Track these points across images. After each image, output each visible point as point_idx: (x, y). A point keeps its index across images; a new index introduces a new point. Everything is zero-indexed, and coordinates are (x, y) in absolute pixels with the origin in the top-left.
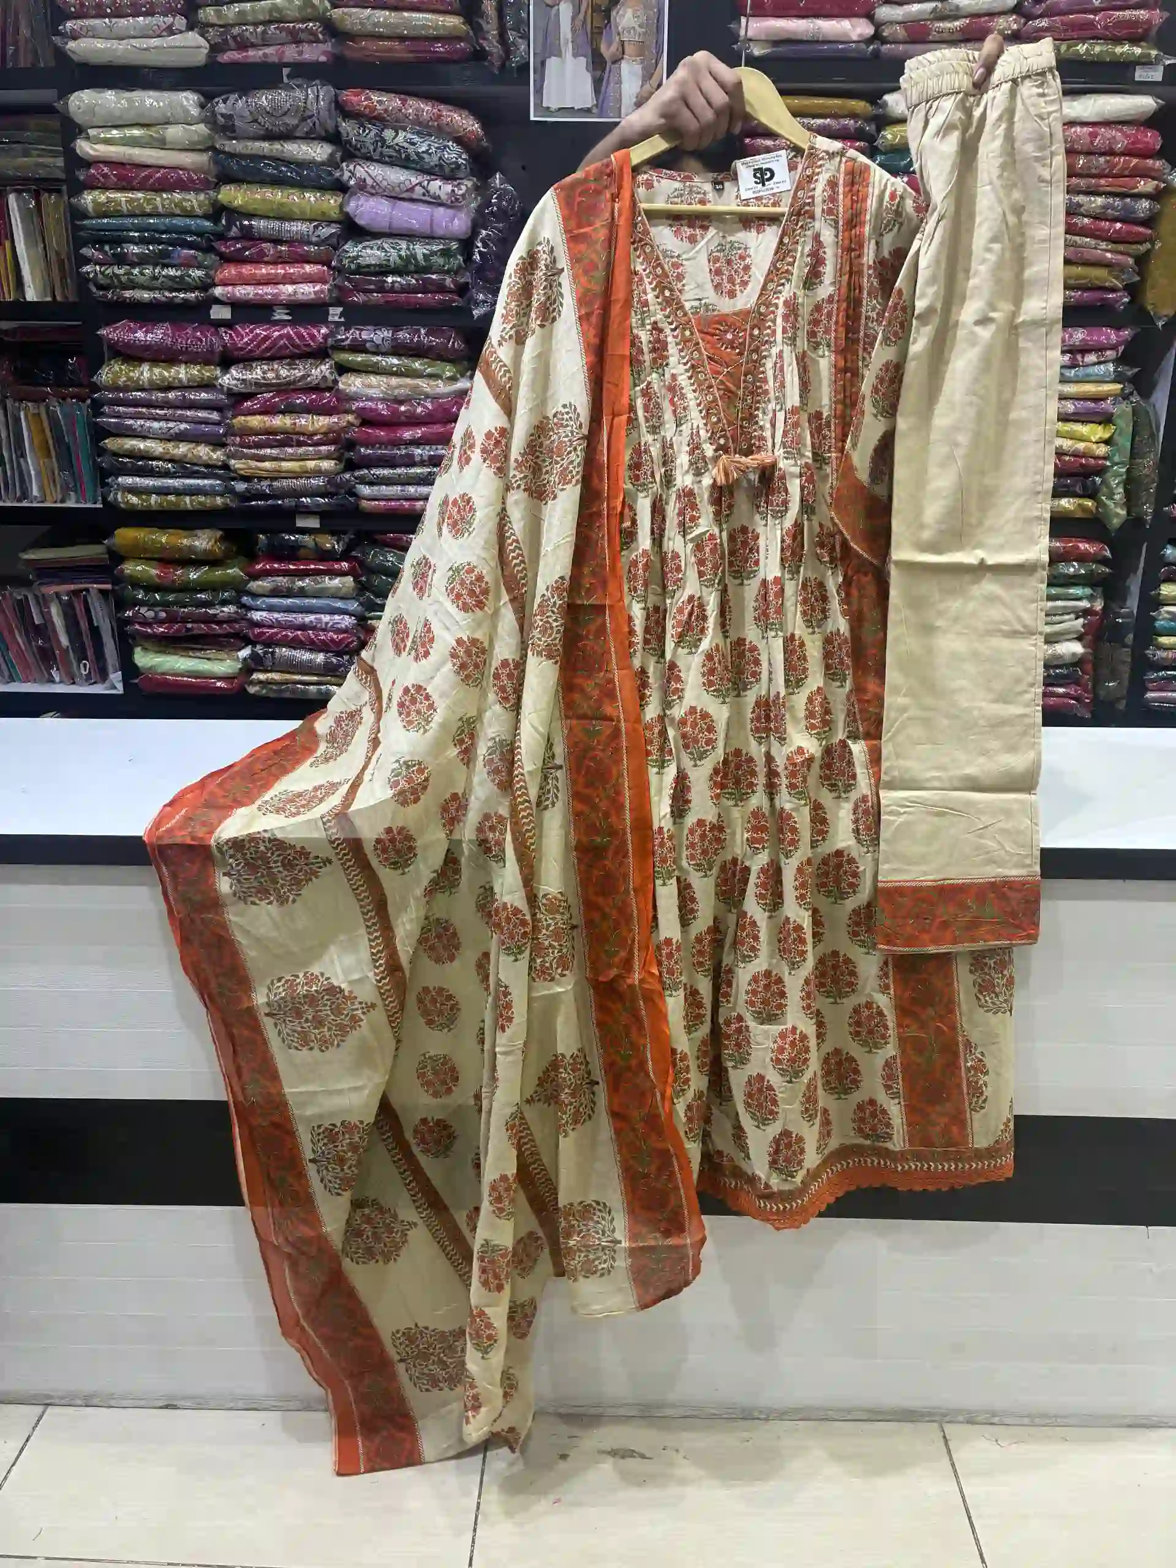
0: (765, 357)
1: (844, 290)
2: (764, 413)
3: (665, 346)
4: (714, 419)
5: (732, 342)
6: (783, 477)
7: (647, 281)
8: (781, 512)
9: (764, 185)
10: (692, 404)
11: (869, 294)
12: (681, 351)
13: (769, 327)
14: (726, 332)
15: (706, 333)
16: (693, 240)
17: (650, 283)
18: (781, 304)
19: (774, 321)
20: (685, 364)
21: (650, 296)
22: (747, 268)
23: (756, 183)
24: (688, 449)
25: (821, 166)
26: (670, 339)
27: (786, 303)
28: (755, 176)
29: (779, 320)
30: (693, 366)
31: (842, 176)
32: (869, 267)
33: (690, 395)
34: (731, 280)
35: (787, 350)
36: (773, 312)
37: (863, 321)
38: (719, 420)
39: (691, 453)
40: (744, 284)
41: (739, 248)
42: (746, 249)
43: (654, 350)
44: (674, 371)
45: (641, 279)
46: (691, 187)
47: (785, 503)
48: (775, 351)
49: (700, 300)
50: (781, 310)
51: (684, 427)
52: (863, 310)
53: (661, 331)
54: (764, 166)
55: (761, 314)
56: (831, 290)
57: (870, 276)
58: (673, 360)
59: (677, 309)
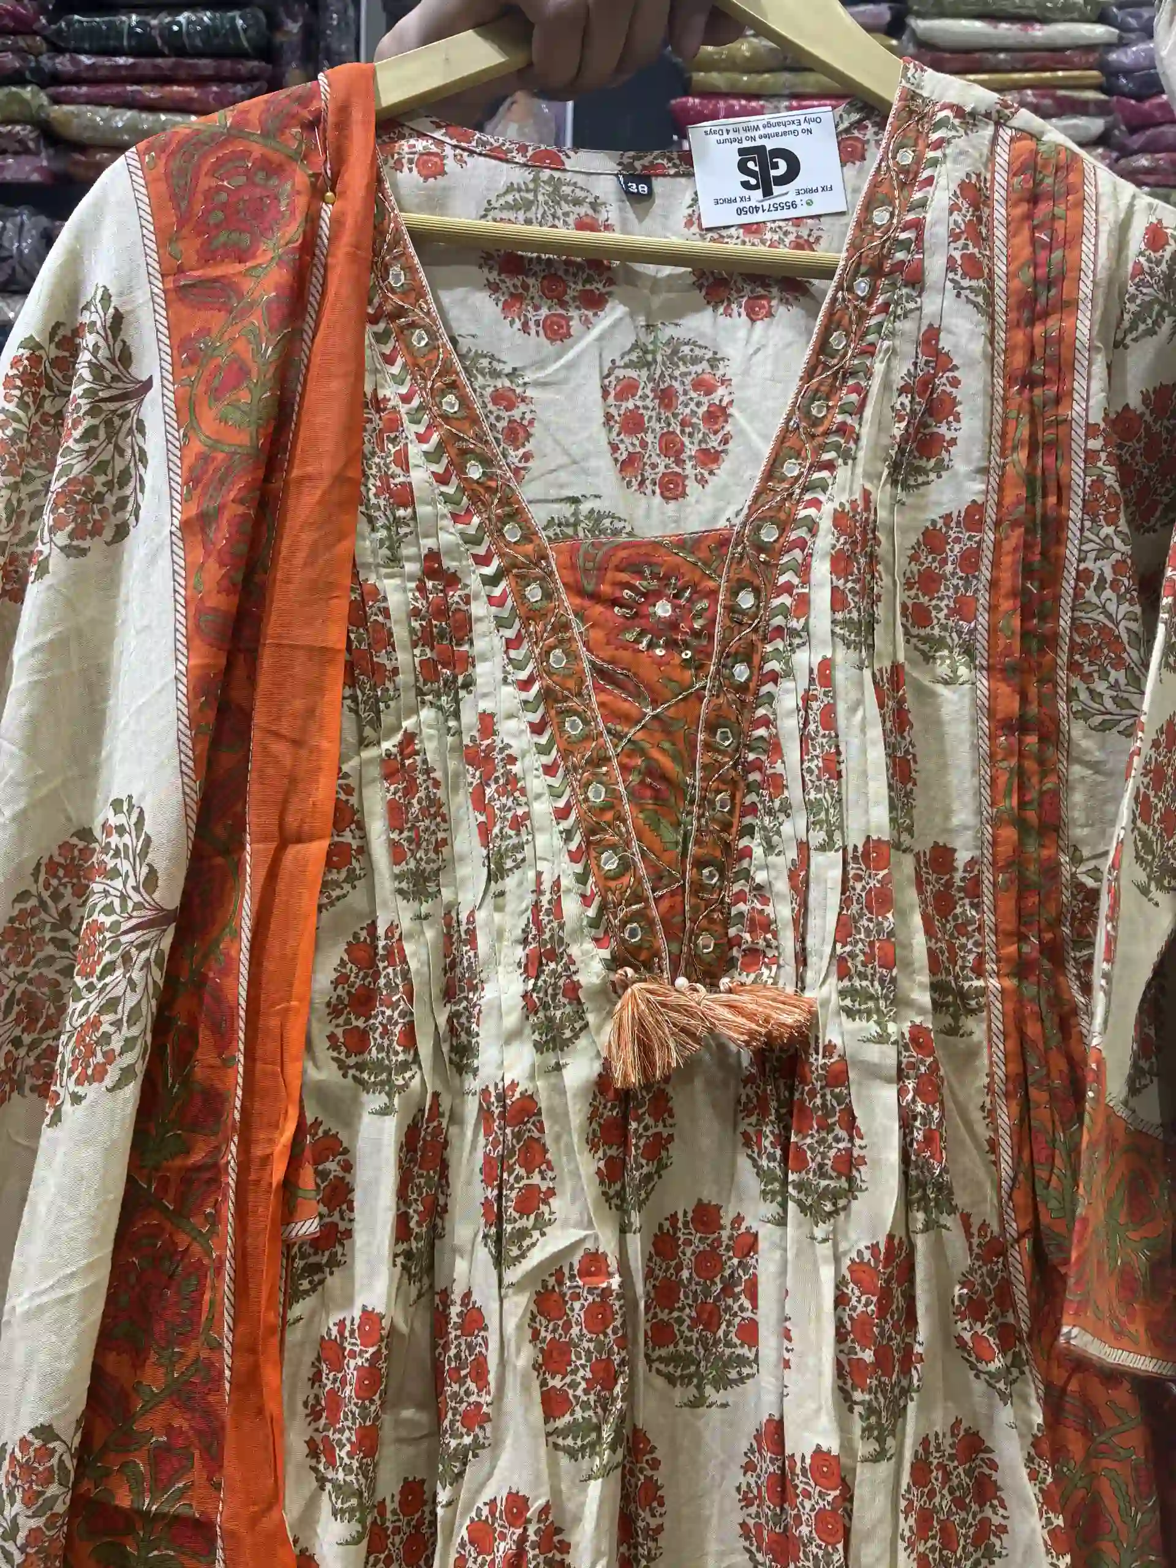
0: (774, 677)
1: (1015, 492)
2: (770, 848)
3: (463, 627)
4: (610, 863)
5: (673, 625)
6: (838, 1077)
7: (412, 430)
8: (834, 1196)
9: (768, 193)
10: (542, 808)
11: (1089, 508)
12: (510, 644)
13: (788, 588)
14: (652, 596)
15: (595, 597)
16: (557, 332)
17: (422, 438)
18: (826, 524)
19: (804, 570)
20: (525, 685)
21: (420, 476)
22: (717, 415)
23: (746, 185)
24: (520, 953)
25: (939, 144)
26: (478, 609)
27: (839, 518)
28: (743, 168)
29: (821, 569)
30: (547, 695)
31: (1001, 178)
32: (1091, 430)
33: (536, 783)
34: (671, 447)
35: (844, 658)
36: (802, 544)
37: (1068, 586)
38: (626, 866)
39: (532, 967)
40: (710, 458)
41: (696, 361)
42: (714, 362)
43: (424, 638)
44: (485, 705)
45: (394, 424)
46: (556, 184)
47: (848, 1164)
48: (804, 659)
49: (575, 500)
50: (825, 541)
51: (510, 883)
52: (1071, 551)
53: (452, 580)
54: (770, 145)
55: (761, 547)
56: (975, 489)
57: (1091, 456)
58: (485, 672)
59: (504, 520)
